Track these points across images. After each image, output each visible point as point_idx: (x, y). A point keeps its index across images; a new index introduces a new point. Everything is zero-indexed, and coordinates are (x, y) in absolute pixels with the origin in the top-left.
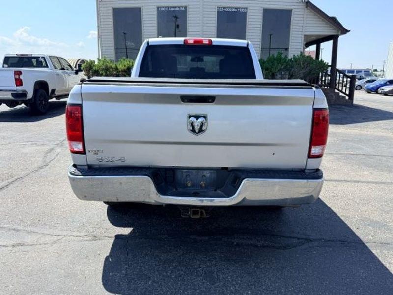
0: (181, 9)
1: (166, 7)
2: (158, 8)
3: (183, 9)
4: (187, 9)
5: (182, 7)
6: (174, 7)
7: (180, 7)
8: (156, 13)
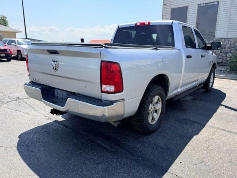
0: (215, 3)
1: (204, 4)
2: (199, 5)
3: (216, 3)
4: (219, 2)
5: (216, 2)
6: (209, 3)
7: (214, 2)
8: (197, 8)
